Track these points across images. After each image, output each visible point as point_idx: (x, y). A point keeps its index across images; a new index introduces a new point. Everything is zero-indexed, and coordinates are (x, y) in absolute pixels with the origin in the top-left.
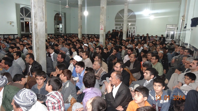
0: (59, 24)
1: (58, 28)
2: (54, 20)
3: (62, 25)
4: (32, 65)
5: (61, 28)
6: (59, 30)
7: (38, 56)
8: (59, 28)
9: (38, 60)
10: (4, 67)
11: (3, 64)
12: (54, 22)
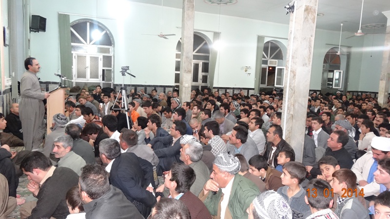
0: (333, 71)
1: (331, 80)
2: (324, 63)
3: (340, 73)
4: (278, 147)
5: (336, 80)
6: (331, 83)
7: (290, 131)
8: (333, 78)
9: (289, 139)
10: (235, 142)
11: (233, 138)
12: (324, 66)
